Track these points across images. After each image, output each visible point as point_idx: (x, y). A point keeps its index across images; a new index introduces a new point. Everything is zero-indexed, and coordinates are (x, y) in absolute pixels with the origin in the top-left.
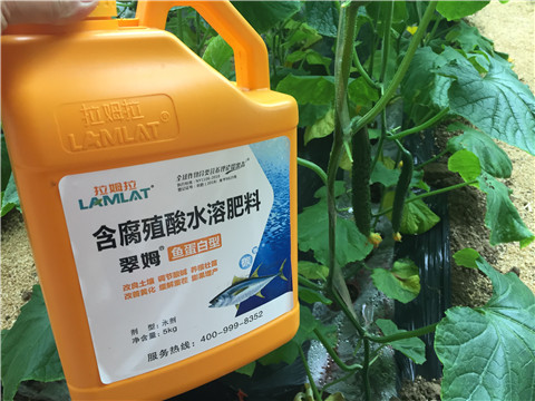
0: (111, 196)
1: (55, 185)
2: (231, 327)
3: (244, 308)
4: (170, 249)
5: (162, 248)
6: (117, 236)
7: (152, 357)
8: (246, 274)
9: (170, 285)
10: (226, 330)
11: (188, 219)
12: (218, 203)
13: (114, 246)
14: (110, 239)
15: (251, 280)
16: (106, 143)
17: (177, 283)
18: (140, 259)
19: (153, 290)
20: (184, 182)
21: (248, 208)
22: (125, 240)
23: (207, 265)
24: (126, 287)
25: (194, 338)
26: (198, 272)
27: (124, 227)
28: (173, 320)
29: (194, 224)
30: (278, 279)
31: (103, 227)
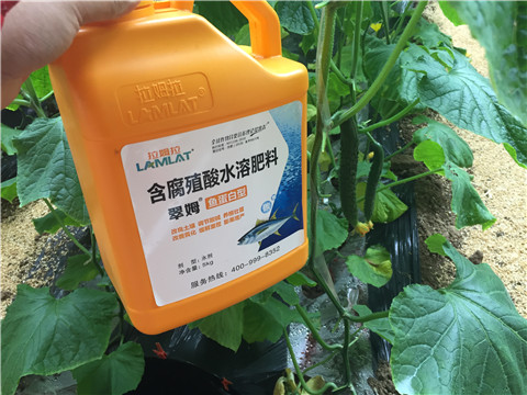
0: (161, 160)
1: (118, 152)
2: (255, 260)
3: (264, 244)
4: (207, 200)
5: (201, 199)
6: (166, 191)
7: (195, 284)
8: (266, 217)
9: (207, 228)
10: (251, 262)
11: (221, 175)
12: (244, 160)
13: (164, 199)
14: (161, 194)
15: (270, 221)
16: (156, 117)
17: (213, 226)
18: (184, 209)
19: (194, 233)
20: (217, 146)
21: (268, 163)
22: (172, 195)
23: (236, 211)
24: (174, 231)
25: (226, 269)
26: (229, 217)
27: (171, 184)
28: (210, 256)
29: (226, 178)
30: (292, 219)
31: (156, 185)
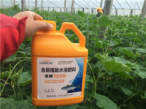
0: (46, 63)
1: (37, 59)
4: (55, 75)
5: (53, 74)
6: (45, 70)
7: (48, 96)
8: (70, 84)
9: (54, 82)
10: (64, 95)
12: (66, 68)
16: (46, 53)
18: (49, 76)
19: (50, 82)
20: (60, 63)
21: (73, 70)
22: (47, 71)
24: (45, 80)
25: (57, 95)
26: (60, 81)
28: (53, 90)
29: (61, 71)
31: (43, 68)
